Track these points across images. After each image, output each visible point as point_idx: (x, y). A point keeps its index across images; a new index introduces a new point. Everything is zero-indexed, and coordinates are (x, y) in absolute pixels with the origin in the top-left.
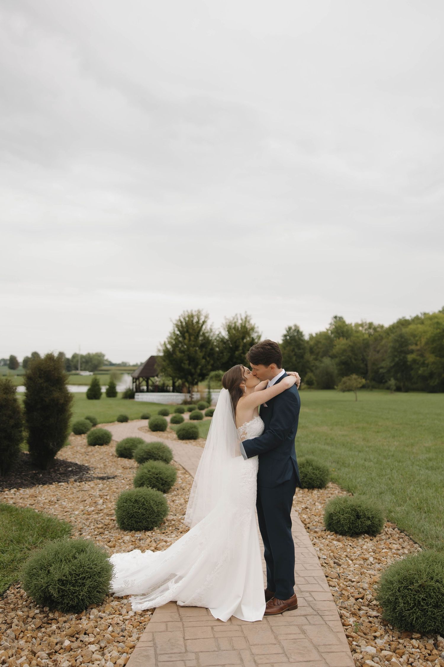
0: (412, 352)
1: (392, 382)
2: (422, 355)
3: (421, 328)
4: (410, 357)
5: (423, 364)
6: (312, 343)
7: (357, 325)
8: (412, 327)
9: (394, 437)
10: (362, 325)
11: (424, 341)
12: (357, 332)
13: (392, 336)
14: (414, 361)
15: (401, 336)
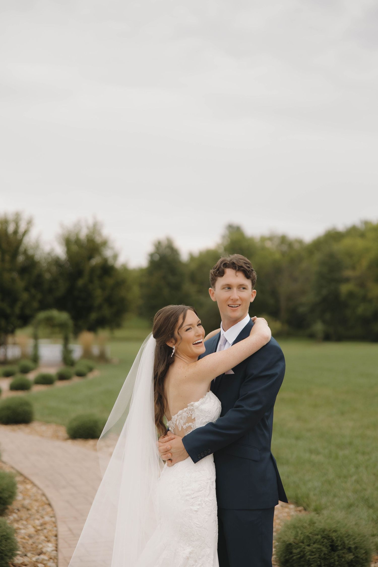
0: (347, 280)
1: (319, 327)
2: (362, 285)
3: (360, 244)
4: (345, 288)
5: (365, 299)
6: (193, 266)
7: (263, 239)
8: (347, 242)
9: (342, 413)
10: (271, 239)
11: (365, 263)
12: (263, 248)
13: (318, 256)
14: (351, 295)
15: (331, 256)
